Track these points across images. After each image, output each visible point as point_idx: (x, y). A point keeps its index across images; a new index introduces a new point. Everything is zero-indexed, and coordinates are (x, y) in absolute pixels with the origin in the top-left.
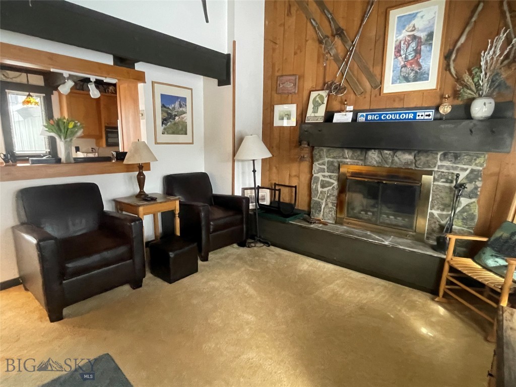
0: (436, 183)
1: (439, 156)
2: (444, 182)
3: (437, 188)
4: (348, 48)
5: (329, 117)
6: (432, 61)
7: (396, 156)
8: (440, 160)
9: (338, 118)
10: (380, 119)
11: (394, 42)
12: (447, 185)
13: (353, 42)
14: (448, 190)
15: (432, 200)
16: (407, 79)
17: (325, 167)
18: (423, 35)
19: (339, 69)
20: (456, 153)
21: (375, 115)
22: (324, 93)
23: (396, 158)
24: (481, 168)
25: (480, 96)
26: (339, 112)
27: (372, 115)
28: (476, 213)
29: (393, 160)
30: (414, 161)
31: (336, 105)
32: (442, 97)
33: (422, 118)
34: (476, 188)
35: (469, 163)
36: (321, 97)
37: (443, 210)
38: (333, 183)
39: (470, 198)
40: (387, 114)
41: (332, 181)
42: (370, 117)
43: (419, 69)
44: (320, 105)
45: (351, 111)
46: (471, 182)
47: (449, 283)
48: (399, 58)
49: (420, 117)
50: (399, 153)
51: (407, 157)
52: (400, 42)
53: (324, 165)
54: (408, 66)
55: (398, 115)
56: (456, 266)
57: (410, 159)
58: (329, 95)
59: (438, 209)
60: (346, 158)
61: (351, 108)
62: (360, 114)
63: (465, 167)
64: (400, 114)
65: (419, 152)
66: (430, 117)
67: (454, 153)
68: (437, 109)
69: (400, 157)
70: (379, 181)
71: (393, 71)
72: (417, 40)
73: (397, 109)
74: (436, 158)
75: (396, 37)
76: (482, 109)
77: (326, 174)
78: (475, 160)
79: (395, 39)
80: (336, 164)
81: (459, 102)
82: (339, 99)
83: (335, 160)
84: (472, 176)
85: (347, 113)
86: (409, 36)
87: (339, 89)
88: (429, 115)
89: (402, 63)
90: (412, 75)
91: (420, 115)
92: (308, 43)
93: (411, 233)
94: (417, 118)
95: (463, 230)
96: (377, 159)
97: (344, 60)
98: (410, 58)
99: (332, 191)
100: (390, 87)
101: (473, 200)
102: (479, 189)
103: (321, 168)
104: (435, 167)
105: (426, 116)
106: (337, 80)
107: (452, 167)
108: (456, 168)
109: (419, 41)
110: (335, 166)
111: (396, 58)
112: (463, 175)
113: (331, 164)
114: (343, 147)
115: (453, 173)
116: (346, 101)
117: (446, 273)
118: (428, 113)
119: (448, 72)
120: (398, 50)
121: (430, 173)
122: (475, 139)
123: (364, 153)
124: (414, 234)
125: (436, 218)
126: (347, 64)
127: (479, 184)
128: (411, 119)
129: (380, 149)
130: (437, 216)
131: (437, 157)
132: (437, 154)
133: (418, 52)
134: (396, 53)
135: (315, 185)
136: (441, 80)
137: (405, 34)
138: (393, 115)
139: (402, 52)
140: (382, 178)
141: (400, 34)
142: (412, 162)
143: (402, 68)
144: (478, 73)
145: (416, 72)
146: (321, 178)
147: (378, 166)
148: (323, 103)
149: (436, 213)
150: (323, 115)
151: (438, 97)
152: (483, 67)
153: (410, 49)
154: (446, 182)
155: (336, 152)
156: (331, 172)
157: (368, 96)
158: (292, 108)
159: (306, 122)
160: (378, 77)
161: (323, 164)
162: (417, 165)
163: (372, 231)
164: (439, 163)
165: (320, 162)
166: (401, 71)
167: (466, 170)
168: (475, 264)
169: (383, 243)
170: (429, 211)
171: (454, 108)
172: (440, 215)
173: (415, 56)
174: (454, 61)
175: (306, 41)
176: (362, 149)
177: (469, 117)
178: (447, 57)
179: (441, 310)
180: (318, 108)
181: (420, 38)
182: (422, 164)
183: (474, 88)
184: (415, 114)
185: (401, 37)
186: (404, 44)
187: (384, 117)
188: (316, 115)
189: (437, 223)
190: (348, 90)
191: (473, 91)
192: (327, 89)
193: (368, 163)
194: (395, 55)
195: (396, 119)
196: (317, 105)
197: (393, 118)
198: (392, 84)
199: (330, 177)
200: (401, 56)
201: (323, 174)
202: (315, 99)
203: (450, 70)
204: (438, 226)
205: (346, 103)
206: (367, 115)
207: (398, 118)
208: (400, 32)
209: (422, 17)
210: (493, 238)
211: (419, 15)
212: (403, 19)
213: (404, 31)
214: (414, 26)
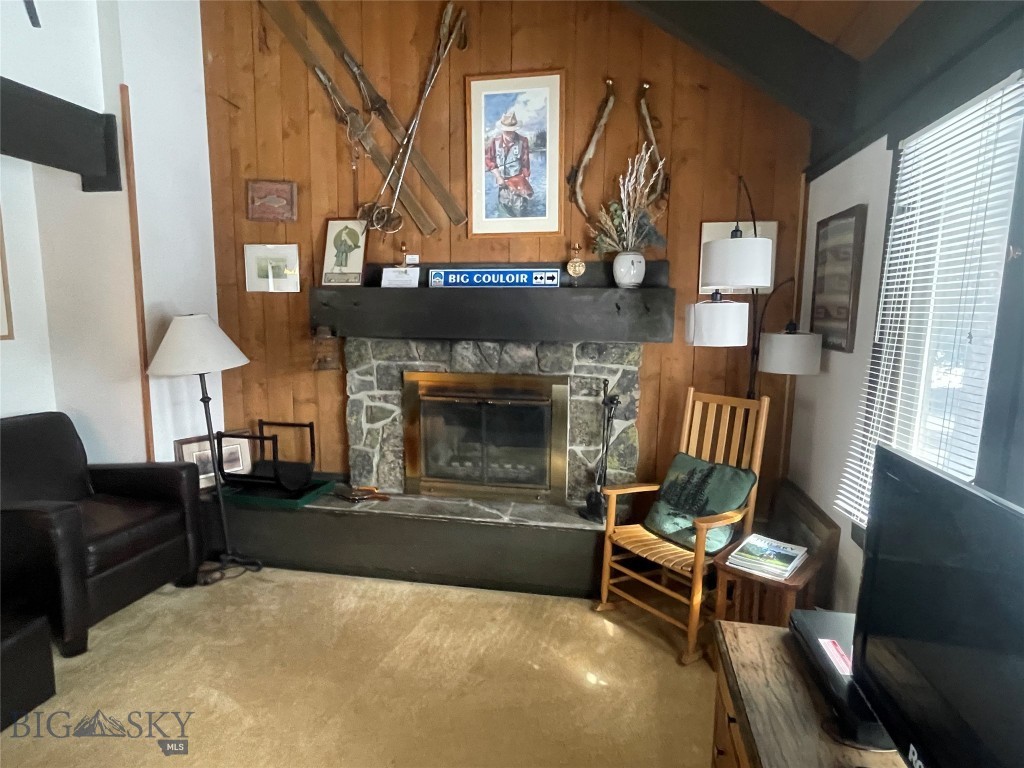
0: (575, 398)
1: (574, 350)
2: (585, 395)
3: (576, 407)
4: (399, 140)
5: (372, 275)
6: (549, 183)
7: (506, 353)
8: (577, 356)
9: (391, 278)
10: (471, 283)
11: (483, 142)
12: (591, 399)
13: (407, 130)
14: (593, 409)
15: (571, 428)
16: (511, 212)
17: (373, 379)
18: (530, 136)
19: (385, 178)
20: (599, 344)
21: (461, 273)
22: (358, 226)
23: (506, 357)
24: (636, 369)
25: (625, 249)
26: (392, 265)
27: (456, 273)
28: (637, 444)
29: (500, 360)
30: (536, 359)
31: (384, 251)
32: (569, 246)
33: (542, 282)
34: (633, 401)
35: (620, 359)
36: (353, 234)
37: (589, 444)
38: (393, 412)
39: (627, 419)
40: (482, 273)
41: (389, 406)
42: (452, 278)
43: (530, 195)
44: (351, 249)
45: (415, 265)
46: (624, 393)
47: (615, 574)
48: (495, 171)
49: (539, 280)
50: (510, 347)
51: (526, 353)
52: (494, 143)
53: (371, 375)
54: (511, 188)
55: (502, 276)
56: (622, 543)
57: (529, 357)
58: (368, 231)
59: (581, 443)
60: (414, 359)
61: (414, 258)
62: (433, 272)
63: (614, 367)
64: (505, 274)
65: (542, 343)
66: (555, 282)
67: (596, 344)
68: (564, 266)
69: (512, 354)
70: (481, 401)
71: (486, 194)
72: (521, 142)
73: (497, 265)
74: (569, 354)
75: (486, 132)
76: (629, 270)
77: (377, 393)
78: (627, 354)
79: (484, 136)
80: (395, 372)
81: (595, 257)
82: (389, 239)
83: (393, 364)
84: (625, 382)
85: (408, 269)
86: (508, 133)
87: (389, 220)
88: (552, 278)
89: (501, 181)
90: (519, 204)
91: (539, 277)
92: (313, 116)
93: (543, 492)
94: (534, 282)
95: (621, 474)
96: (473, 358)
97: (392, 164)
98: (512, 174)
99: (392, 428)
100: (482, 223)
101: (632, 421)
102: (637, 403)
103: (363, 381)
104: (570, 368)
105: (549, 278)
106: (382, 200)
107: (595, 367)
108: (600, 370)
109: (525, 145)
110: (393, 376)
111: (490, 170)
112: (613, 381)
113: (383, 372)
114: (406, 336)
115: (597, 379)
116: (403, 244)
117: (608, 558)
118: (550, 275)
119: (574, 204)
120: (491, 154)
121: (563, 380)
122: (625, 320)
123: (448, 347)
124: (549, 492)
125: (580, 458)
126: (399, 169)
127: (636, 395)
128: (524, 284)
129: (477, 339)
130: (580, 455)
131: (572, 352)
132: (571, 346)
133: (524, 164)
134: (488, 161)
135: (355, 417)
136: (565, 217)
137: (500, 128)
138: (494, 276)
139: (498, 161)
140: (484, 395)
141: (493, 127)
142: (532, 363)
143: (500, 189)
144: (619, 212)
145: (525, 200)
146: (367, 402)
147: (476, 373)
148: (357, 246)
149: (579, 449)
150: (359, 269)
151: (563, 247)
152: (625, 203)
153: (511, 157)
154: (589, 394)
155: (394, 347)
156: (386, 389)
157: (444, 235)
158: (290, 253)
159: (323, 284)
160: (461, 204)
161: (368, 373)
162: (542, 368)
163: (475, 499)
164: (576, 363)
165: (363, 367)
166: (499, 196)
167: (615, 372)
168: (647, 533)
169: (500, 521)
170: (568, 448)
171: (589, 265)
172: (586, 453)
173: (521, 171)
174: (582, 186)
175: (310, 112)
176: (442, 340)
177: (611, 282)
178: (570, 178)
179: (609, 627)
180: (347, 256)
181: (526, 140)
182: (549, 364)
183: (615, 237)
184: (530, 274)
185: (493, 134)
186: (501, 146)
187: (478, 278)
188: (345, 270)
189: (583, 468)
190: (405, 224)
191: (613, 240)
192: (362, 218)
193: (457, 367)
194: (487, 165)
195: (499, 283)
196: (344, 251)
197: (494, 281)
198: (487, 217)
199: (385, 399)
200: (496, 167)
201: (371, 393)
202: (339, 235)
203: (576, 202)
204: (583, 473)
205: (404, 248)
206: (447, 274)
207: (502, 281)
208: (491, 124)
209: (525, 103)
210: (666, 484)
211: (521, 98)
212: (494, 100)
213: (498, 123)
214: (514, 117)
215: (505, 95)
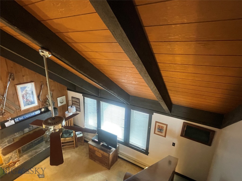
9: (7, 124)
10: (24, 118)
11: (21, 95)
16: (29, 104)
21: (22, 117)
25: (50, 106)
29: (33, 128)
40: (26, 116)
42: (20, 119)
48: (24, 99)
52: (23, 95)
54: (28, 101)
64: (30, 114)
71: (23, 103)
73: (28, 113)
79: (21, 94)
86: (26, 93)
89: (26, 100)
98: (28, 99)
100: (24, 108)
110: (12, 140)
113: (9, 141)
114: (14, 133)
119: (39, 101)
120: (23, 97)
123: (23, 131)
128: (34, 115)
133: (30, 97)
137: (24, 92)
139: (25, 97)
141: (23, 92)
145: (31, 102)
147: (29, 132)
153: (27, 96)
155: (11, 136)
157: (16, 112)
166: (26, 103)
171: (45, 109)
178: (38, 97)
185: (23, 93)
186: (25, 95)
193: (25, 133)
197: (28, 116)
200: (25, 98)
211: (27, 87)
213: (24, 91)
215: (24, 87)
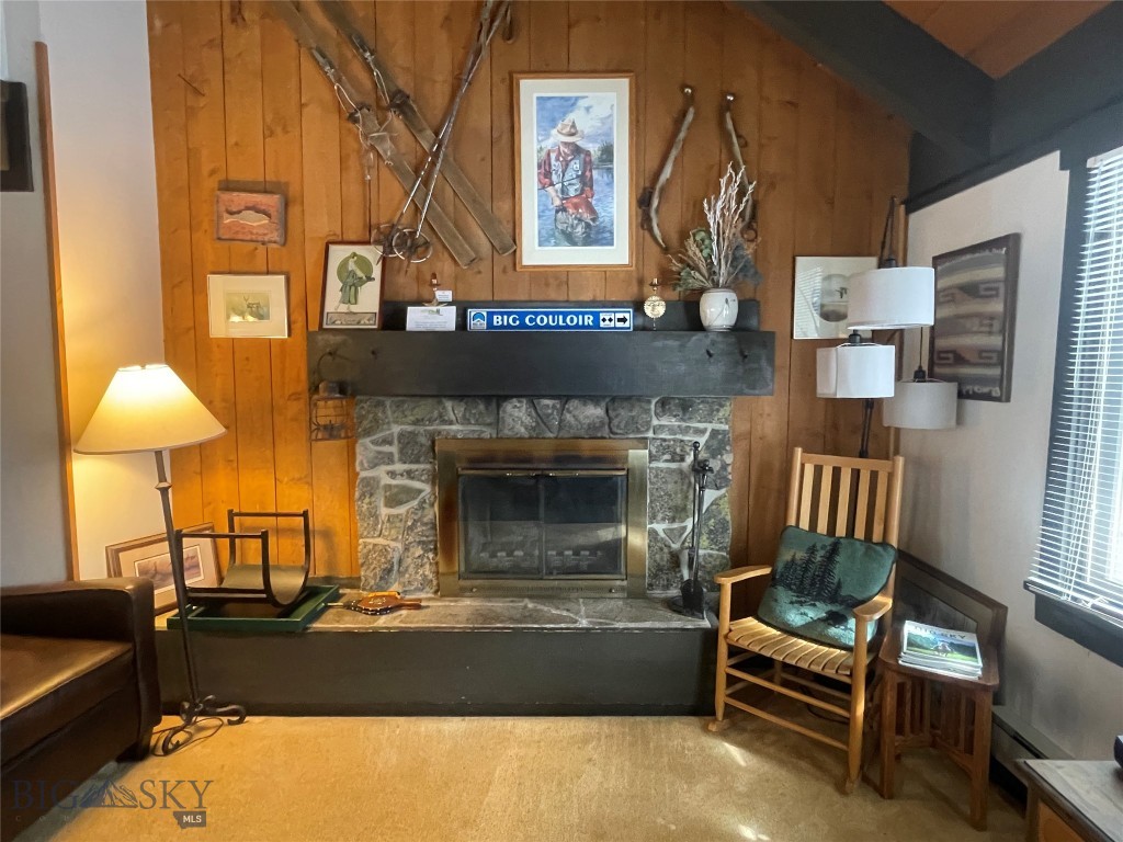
0: (654, 465)
1: (653, 407)
2: (667, 461)
3: (656, 476)
4: (426, 147)
5: (392, 316)
6: (617, 206)
7: (570, 412)
8: (656, 414)
9: (416, 318)
10: (523, 325)
11: (535, 153)
12: (674, 466)
13: (437, 134)
14: (676, 477)
15: (651, 502)
16: (570, 239)
17: (394, 449)
18: (594, 149)
19: (407, 194)
20: (683, 399)
21: (509, 314)
22: (372, 254)
23: (568, 417)
24: (727, 427)
26: (419, 302)
27: (502, 314)
28: (729, 518)
29: (561, 421)
30: (607, 420)
31: (405, 285)
32: (641, 282)
33: (612, 324)
34: (724, 466)
35: (709, 418)
36: (364, 263)
37: (673, 520)
38: (420, 491)
39: (718, 488)
40: (536, 314)
41: (417, 484)
42: (497, 320)
43: (594, 220)
44: (361, 282)
45: (449, 304)
46: (714, 457)
48: (550, 189)
49: (607, 322)
50: (573, 404)
51: (593, 412)
52: (549, 155)
53: (390, 443)
54: (571, 211)
55: (561, 317)
56: (744, 644)
57: (597, 417)
58: (384, 260)
59: (663, 519)
60: (451, 423)
61: (448, 295)
62: (472, 312)
63: (701, 426)
64: (565, 315)
65: (613, 399)
66: (627, 324)
67: (679, 399)
68: (638, 307)
69: (576, 413)
70: (539, 472)
72: (582, 156)
74: (647, 411)
75: (539, 141)
76: (719, 310)
77: (399, 467)
78: (718, 410)
79: (536, 147)
80: (423, 440)
81: (674, 295)
82: (412, 269)
83: (421, 429)
84: (715, 443)
85: (441, 308)
86: (566, 144)
87: (413, 247)
88: (624, 320)
89: (558, 202)
90: (580, 230)
91: (607, 318)
92: (305, 111)
93: (618, 583)
95: (711, 556)
96: (527, 420)
97: (417, 171)
98: (572, 193)
99: (420, 513)
100: (536, 252)
101: (723, 491)
102: (729, 469)
103: (379, 453)
104: (647, 430)
105: (619, 320)
106: (403, 220)
107: (679, 426)
108: (686, 431)
109: (587, 159)
110: (422, 445)
111: (544, 188)
112: (702, 440)
114: (439, 396)
115: (682, 441)
116: (434, 276)
117: (723, 665)
118: (620, 316)
120: (545, 170)
121: (643, 442)
122: (716, 370)
124: (625, 583)
125: (662, 539)
126: (426, 183)
127: (728, 458)
128: (589, 327)
129: (532, 398)
130: (662, 534)
131: (650, 410)
132: (649, 402)
133: (586, 182)
134: (542, 177)
135: (367, 500)
136: (637, 248)
137: (556, 138)
138: (551, 317)
139: (554, 178)
140: (543, 466)
141: (548, 136)
142: (602, 424)
143: (557, 212)
144: (707, 242)
145: (588, 225)
146: (387, 480)
147: (531, 438)
148: (370, 279)
149: (660, 527)
150: (375, 308)
151: (635, 283)
152: (713, 229)
153: (570, 174)
154: (673, 460)
156: (411, 462)
157: (485, 266)
158: (272, 289)
159: (325, 326)
160: (506, 229)
161: (387, 441)
162: (615, 430)
164: (655, 422)
165: (378, 436)
166: (555, 220)
167: (703, 432)
169: (577, 625)
170: (648, 526)
172: (668, 532)
173: (582, 191)
174: (657, 210)
175: (302, 106)
176: (487, 399)
177: (695, 323)
178: (643, 201)
180: (356, 292)
181: (588, 154)
182: (622, 425)
183: (704, 271)
184: (596, 315)
185: (548, 144)
186: (557, 159)
187: (531, 320)
188: (354, 308)
189: (666, 550)
190: (435, 251)
191: (704, 276)
192: (377, 242)
193: (506, 432)
194: (539, 181)
195: (558, 327)
197: (551, 323)
199: (410, 474)
200: (552, 184)
201: (390, 468)
202: (344, 264)
203: (651, 230)
204: (666, 557)
205: (435, 281)
206: (490, 315)
207: (561, 323)
208: (544, 131)
209: (588, 109)
210: (780, 566)
211: (581, 103)
212: (549, 105)
213: (554, 132)
214: (573, 126)
215: (562, 98)
